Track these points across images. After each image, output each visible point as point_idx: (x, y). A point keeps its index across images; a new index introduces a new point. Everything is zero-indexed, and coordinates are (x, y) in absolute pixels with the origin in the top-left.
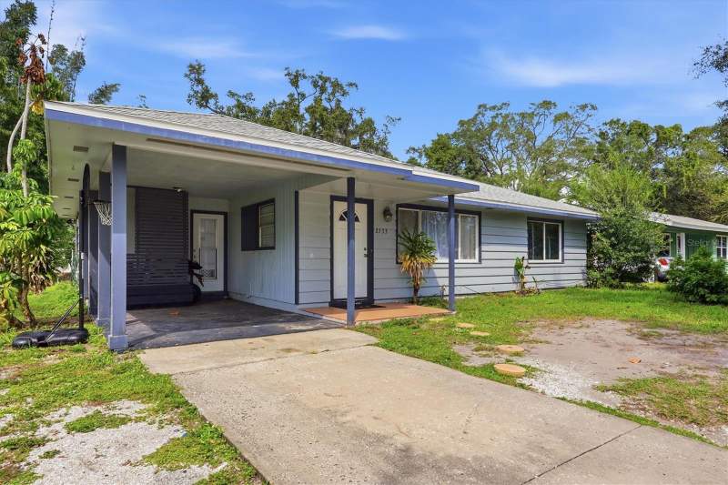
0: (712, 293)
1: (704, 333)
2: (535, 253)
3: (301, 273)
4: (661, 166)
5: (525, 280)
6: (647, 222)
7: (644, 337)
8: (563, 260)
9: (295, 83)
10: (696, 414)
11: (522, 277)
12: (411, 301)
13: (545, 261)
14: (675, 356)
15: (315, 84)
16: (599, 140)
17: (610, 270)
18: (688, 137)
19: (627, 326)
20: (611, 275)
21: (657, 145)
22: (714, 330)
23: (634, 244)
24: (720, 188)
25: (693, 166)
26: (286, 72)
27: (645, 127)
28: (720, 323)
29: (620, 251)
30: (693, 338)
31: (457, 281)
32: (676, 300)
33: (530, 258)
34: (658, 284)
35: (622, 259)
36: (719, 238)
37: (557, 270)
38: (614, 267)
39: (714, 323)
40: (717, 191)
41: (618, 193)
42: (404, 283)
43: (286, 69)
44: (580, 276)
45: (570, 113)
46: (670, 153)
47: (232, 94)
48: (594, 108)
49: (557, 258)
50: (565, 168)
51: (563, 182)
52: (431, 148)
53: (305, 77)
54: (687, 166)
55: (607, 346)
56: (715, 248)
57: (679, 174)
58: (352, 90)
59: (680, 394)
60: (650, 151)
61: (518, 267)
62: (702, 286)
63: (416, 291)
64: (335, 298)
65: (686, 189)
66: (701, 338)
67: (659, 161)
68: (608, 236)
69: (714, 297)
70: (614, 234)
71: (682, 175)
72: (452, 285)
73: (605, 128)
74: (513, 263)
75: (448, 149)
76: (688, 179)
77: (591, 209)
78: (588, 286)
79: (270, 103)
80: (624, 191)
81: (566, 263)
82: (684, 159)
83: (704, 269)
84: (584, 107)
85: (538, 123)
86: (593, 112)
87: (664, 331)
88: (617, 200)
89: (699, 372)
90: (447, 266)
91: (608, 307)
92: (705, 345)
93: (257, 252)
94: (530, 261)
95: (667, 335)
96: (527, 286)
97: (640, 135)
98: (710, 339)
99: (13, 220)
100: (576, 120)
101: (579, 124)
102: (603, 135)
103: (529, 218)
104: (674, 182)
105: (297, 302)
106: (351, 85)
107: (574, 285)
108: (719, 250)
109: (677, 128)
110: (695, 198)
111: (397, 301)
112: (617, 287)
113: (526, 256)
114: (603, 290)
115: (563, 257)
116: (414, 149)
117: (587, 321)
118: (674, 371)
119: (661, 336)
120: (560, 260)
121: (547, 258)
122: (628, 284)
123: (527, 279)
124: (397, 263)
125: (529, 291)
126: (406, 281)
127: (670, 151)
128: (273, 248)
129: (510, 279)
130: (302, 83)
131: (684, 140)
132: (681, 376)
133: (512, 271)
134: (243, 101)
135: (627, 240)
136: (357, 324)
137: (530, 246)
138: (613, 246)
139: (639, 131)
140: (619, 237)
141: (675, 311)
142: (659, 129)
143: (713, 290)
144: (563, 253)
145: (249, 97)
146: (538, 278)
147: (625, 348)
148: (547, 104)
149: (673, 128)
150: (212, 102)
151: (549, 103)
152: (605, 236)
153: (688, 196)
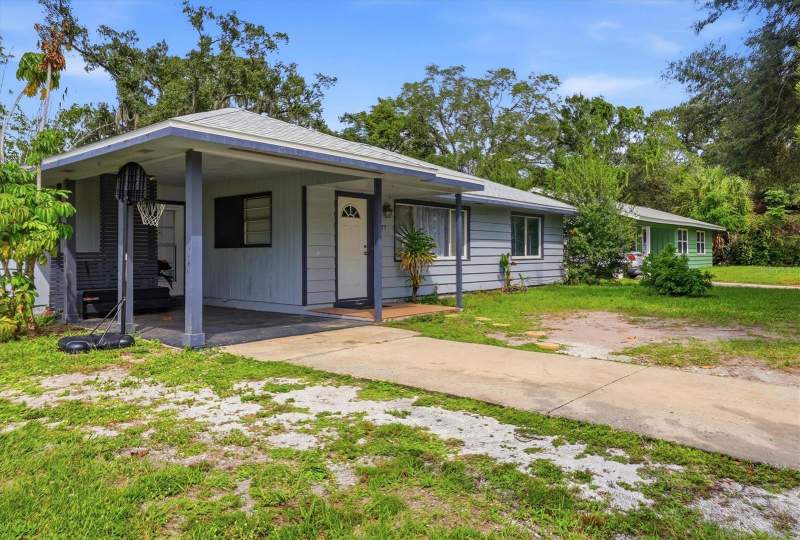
0: (677, 286)
1: (675, 317)
2: (517, 249)
3: (309, 272)
4: (623, 150)
5: (510, 278)
6: (620, 217)
7: (633, 322)
8: (543, 256)
9: (197, 22)
10: (677, 361)
11: (508, 274)
12: (410, 300)
13: (526, 257)
14: (658, 333)
15: (225, 26)
16: (560, 117)
17: (587, 266)
18: (649, 120)
19: (616, 315)
20: (587, 270)
21: (619, 127)
22: (683, 316)
23: (609, 240)
24: (680, 176)
25: (655, 153)
26: (185, 6)
27: (609, 107)
28: (687, 310)
29: (596, 246)
30: (668, 322)
31: (465, 279)
32: (650, 295)
33: (513, 255)
34: (627, 281)
35: (598, 255)
36: (680, 232)
37: (538, 267)
38: (590, 263)
39: (682, 311)
40: (677, 181)
41: (593, 186)
42: (402, 282)
43: (185, 3)
44: (558, 273)
45: (529, 84)
46: (632, 137)
47: (106, 31)
48: (555, 80)
49: (537, 254)
50: (528, 148)
51: (523, 164)
52: (371, 117)
53: (211, 16)
54: (649, 153)
55: (607, 330)
56: (677, 241)
57: (642, 162)
58: (281, 43)
59: (667, 352)
60: (613, 134)
61: (503, 264)
62: (670, 280)
63: (415, 289)
64: (339, 298)
65: (648, 177)
66: (674, 321)
67: (621, 144)
68: (585, 232)
69: (679, 289)
70: (590, 230)
71: (644, 162)
72: (459, 283)
73: (568, 105)
74: (497, 260)
75: (394, 119)
76: (650, 167)
77: (564, 201)
78: (565, 284)
79: (159, 45)
80: (598, 185)
81: (546, 259)
82: (646, 145)
83: (671, 265)
84: (544, 78)
85: (496, 94)
86: (553, 85)
87: (646, 318)
88: (593, 195)
89: (676, 341)
90: (454, 263)
91: (595, 301)
92: (677, 325)
93: (240, 251)
94: (514, 257)
95: (649, 321)
96: (512, 283)
97: (605, 115)
98: (680, 322)
99: (37, 219)
100: (536, 93)
101: (539, 98)
102: (565, 112)
103: (513, 213)
104: (637, 169)
105: (305, 303)
106: (280, 36)
107: (552, 281)
108: (680, 244)
109: (639, 110)
110: (656, 187)
111: (395, 301)
112: (593, 283)
113: (510, 251)
114: (582, 286)
115: (542, 252)
116: (350, 117)
117: (582, 313)
118: (660, 341)
119: (644, 322)
120: (539, 256)
121: (528, 254)
122: (602, 281)
123: (512, 275)
124: (395, 260)
125: (516, 289)
126: (403, 280)
127: (633, 134)
128: (269, 245)
129: (495, 277)
130: (207, 23)
131: (645, 123)
132: (664, 343)
133: (497, 268)
134: (123, 41)
135: (603, 235)
136: (384, 321)
137: (513, 242)
138: (590, 241)
139: (604, 111)
140: (596, 231)
141: (651, 302)
142: (622, 110)
143: (678, 284)
144: (543, 249)
145: (131, 35)
146: (524, 275)
147: (620, 331)
148: (505, 73)
149: (635, 110)
150: (79, 39)
151: (508, 72)
152: (582, 231)
153: (650, 186)
